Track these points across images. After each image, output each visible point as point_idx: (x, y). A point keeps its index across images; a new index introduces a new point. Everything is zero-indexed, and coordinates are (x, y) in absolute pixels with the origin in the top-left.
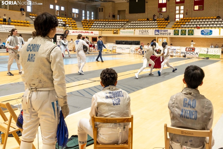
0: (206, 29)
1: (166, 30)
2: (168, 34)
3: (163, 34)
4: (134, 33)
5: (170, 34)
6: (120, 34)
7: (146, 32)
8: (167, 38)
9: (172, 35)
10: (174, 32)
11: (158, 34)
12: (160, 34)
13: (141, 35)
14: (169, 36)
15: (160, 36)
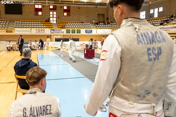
0: (88, 29)
1: (60, 29)
2: (62, 32)
3: (58, 32)
4: (31, 32)
5: (63, 32)
6: (15, 33)
7: (43, 31)
8: (61, 35)
9: (65, 33)
10: (67, 31)
11: (54, 32)
12: (55, 33)
13: (38, 33)
14: (62, 34)
15: (55, 34)
